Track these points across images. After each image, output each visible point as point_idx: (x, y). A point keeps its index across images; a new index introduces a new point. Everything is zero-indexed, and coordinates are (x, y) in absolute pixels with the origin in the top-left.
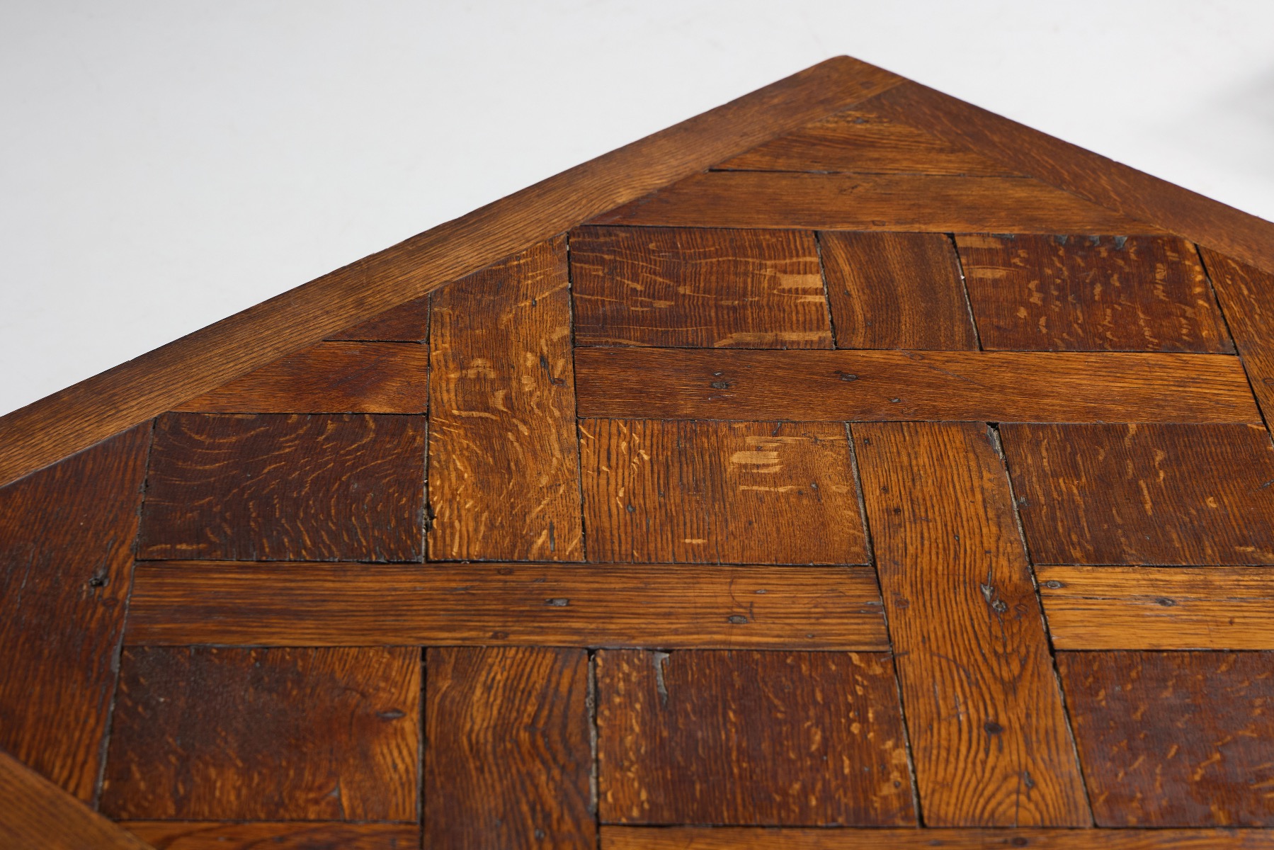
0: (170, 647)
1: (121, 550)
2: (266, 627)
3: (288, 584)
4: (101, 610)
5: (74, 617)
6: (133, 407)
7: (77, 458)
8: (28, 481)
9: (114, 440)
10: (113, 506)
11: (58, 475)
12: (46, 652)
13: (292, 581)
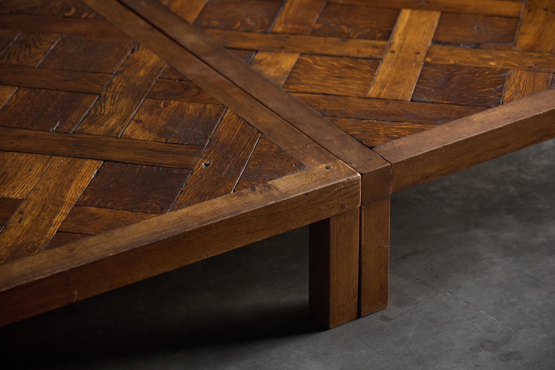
0: (192, 145)
1: (196, 173)
2: (162, 148)
3: (150, 158)
4: (208, 157)
5: (217, 156)
6: (174, 218)
7: (200, 202)
8: (219, 196)
9: (184, 207)
10: (193, 187)
11: (207, 198)
12: (228, 147)
13: (148, 159)
